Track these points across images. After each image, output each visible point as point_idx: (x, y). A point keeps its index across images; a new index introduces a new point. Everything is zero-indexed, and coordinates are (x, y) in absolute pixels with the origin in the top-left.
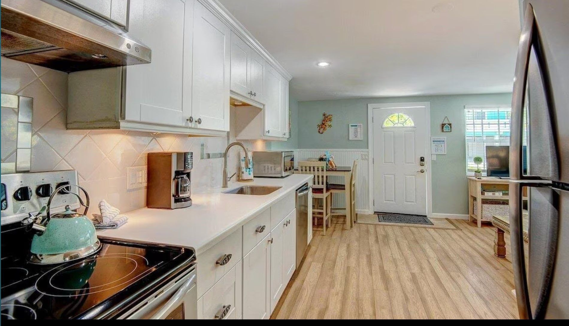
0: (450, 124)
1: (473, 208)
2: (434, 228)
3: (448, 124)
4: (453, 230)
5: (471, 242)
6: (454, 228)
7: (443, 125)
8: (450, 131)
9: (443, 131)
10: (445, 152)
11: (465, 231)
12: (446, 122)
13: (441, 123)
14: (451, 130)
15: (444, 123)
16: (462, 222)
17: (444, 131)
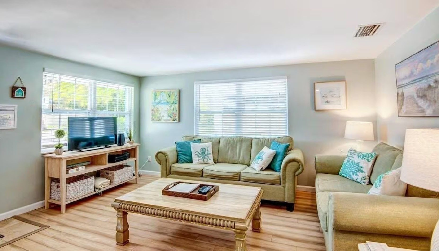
0: (24, 89)
1: (50, 191)
2: (10, 243)
3: (21, 88)
4: (37, 232)
5: (78, 241)
6: (37, 228)
7: (14, 89)
8: (23, 97)
9: (13, 96)
10: (14, 126)
11: (53, 226)
12: (18, 84)
13: (11, 85)
14: (25, 96)
15: (16, 85)
16: (38, 214)
17: (15, 96)
